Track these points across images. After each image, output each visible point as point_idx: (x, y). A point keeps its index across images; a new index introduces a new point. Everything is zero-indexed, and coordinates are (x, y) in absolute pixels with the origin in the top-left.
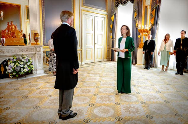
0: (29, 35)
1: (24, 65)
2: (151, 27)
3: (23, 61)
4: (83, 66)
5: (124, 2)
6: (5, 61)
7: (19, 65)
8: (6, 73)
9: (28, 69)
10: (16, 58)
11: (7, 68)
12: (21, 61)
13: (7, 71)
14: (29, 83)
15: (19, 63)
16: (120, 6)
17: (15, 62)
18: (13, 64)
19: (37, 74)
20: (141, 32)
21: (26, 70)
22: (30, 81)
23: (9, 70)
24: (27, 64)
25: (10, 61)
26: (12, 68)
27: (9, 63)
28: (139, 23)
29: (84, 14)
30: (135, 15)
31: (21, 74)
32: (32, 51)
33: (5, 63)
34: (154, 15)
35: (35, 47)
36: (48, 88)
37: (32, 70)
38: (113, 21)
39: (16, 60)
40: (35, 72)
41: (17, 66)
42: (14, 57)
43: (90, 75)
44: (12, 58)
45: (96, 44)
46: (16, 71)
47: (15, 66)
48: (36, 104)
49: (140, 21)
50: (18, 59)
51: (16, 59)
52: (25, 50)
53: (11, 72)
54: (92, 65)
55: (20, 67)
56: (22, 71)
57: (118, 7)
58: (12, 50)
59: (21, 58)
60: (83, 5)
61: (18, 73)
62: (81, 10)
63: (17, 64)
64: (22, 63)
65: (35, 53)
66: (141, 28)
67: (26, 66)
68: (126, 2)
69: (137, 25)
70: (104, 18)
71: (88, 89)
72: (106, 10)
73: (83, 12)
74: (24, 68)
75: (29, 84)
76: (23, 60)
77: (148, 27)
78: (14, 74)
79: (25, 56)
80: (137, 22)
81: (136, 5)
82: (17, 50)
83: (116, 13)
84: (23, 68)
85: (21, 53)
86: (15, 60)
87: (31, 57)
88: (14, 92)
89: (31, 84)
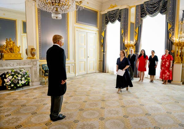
0: (26, 50)
1: (21, 77)
2: (135, 43)
3: (21, 74)
4: (76, 78)
5: (112, 21)
6: (4, 74)
7: (17, 78)
8: (5, 85)
9: (26, 81)
10: (14, 71)
11: (6, 80)
12: (19, 74)
13: (6, 83)
14: (26, 94)
15: (17, 76)
16: (110, 23)
17: (13, 75)
18: (12, 77)
19: (33, 85)
20: (128, 47)
21: (23, 82)
22: (27, 92)
23: (8, 82)
24: (24, 76)
25: (8, 74)
26: (11, 81)
27: (7, 76)
28: (125, 39)
29: (77, 30)
30: (122, 32)
31: (18, 85)
32: (29, 65)
33: (4, 76)
34: (137, 33)
35: (32, 61)
36: (44, 97)
37: (29, 82)
38: (104, 36)
39: (14, 73)
40: (31, 84)
41: (15, 78)
42: (12, 70)
43: (83, 85)
44: (10, 71)
45: (88, 57)
46: (14, 83)
47: (14, 78)
48: (33, 110)
49: (126, 38)
50: (16, 72)
51: (14, 72)
52: (23, 64)
53: (9, 84)
54: (85, 77)
55: (18, 79)
56: (19, 83)
57: (108, 25)
58: (10, 64)
59: (19, 71)
60: (76, 23)
61: (15, 85)
62: (75, 27)
63: (15, 76)
64: (20, 76)
65: (31, 66)
66: (127, 43)
67: (23, 79)
68: (114, 21)
69: (124, 40)
70: (96, 34)
71: (79, 97)
72: (97, 27)
73: (76, 29)
74: (21, 80)
76: (21, 73)
77: (133, 43)
78: (12, 85)
79: (23, 69)
80: (124, 38)
81: (123, 23)
82: (15, 64)
83: (106, 30)
84: (20, 80)
85: (18, 67)
86: (13, 73)
87: (28, 70)
88: (13, 101)
89: (28, 94)
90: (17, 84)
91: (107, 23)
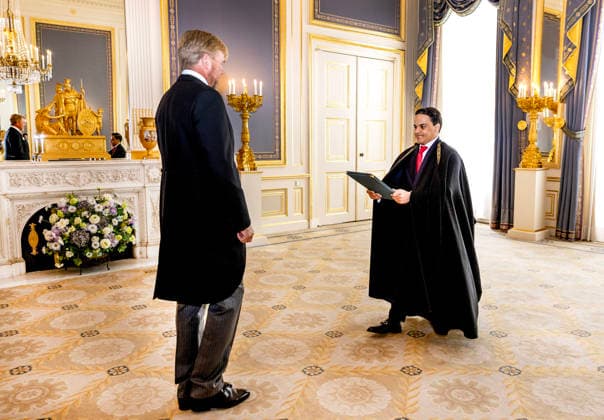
0: (127, 126)
1: (101, 225)
2: (566, 89)
3: (100, 214)
4: (310, 235)
5: (462, 3)
6: (42, 212)
7: (84, 226)
8: (44, 250)
9: (117, 242)
10: (75, 200)
11: (47, 234)
12: (93, 212)
13: (48, 245)
14: (115, 287)
15: (86, 220)
16: (452, 15)
17: (70, 216)
18: (67, 222)
19: (147, 257)
20: (529, 108)
21: (107, 244)
22: (118, 282)
23: (53, 241)
24: (111, 222)
25: (57, 213)
26: (63, 237)
27: (53, 218)
28: (520, 76)
29: (317, 50)
30: (507, 45)
31: (89, 255)
32: (131, 179)
33: (41, 218)
34: (577, 44)
35: (144, 165)
37: (130, 246)
38: (425, 70)
39: (75, 208)
40: (141, 253)
41: (78, 227)
42: (69, 197)
43: (333, 265)
44: (62, 202)
45: (362, 155)
46: (74, 245)
47: (73, 229)
49: (523, 70)
50: (83, 206)
51: (76, 205)
53: (58, 247)
54: (347, 232)
55: (88, 232)
56: (93, 245)
57: (442, 21)
58: (64, 176)
59: (91, 201)
60: (315, 18)
61: (79, 252)
62: (308, 34)
63: (78, 220)
64: (95, 219)
65: (142, 185)
66: (529, 92)
67: (108, 230)
69: (512, 82)
70: (393, 62)
72: (399, 34)
73: (314, 43)
74: (101, 236)
75: (114, 292)
76: (99, 208)
77: (554, 91)
78: (69, 254)
79: (108, 197)
80: (513, 71)
81: (508, 10)
82: (82, 174)
83: (435, 44)
84: (97, 234)
85: (94, 186)
86: (72, 209)
87: (129, 199)
88: (59, 314)
89: (119, 290)
90: (85, 248)
91: (440, 15)
